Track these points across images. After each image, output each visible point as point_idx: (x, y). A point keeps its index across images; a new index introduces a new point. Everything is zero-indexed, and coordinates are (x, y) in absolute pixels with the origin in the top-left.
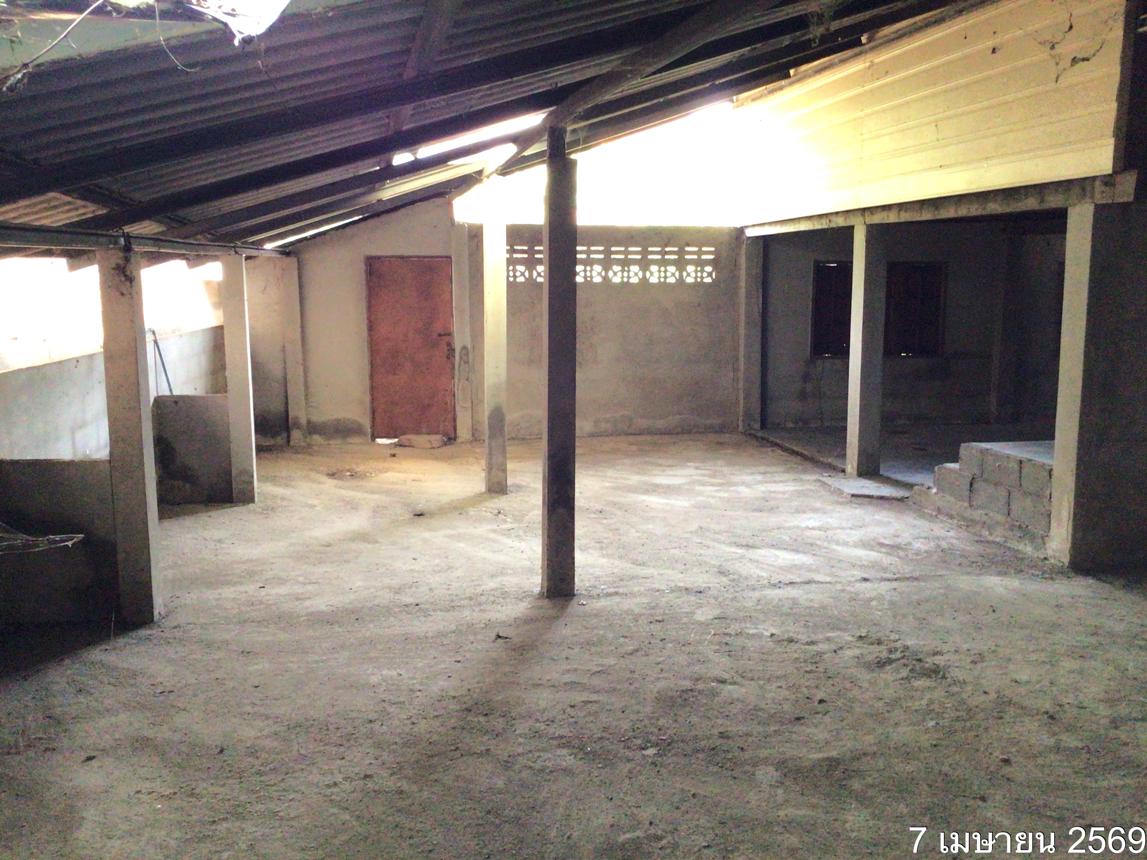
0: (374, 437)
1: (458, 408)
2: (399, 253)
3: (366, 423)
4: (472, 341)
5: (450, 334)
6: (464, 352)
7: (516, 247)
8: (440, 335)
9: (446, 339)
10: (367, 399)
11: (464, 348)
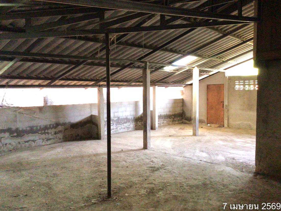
0: (207, 124)
1: (224, 119)
2: (214, 84)
3: (206, 120)
4: (228, 103)
5: (224, 102)
6: (226, 106)
7: (240, 81)
8: (221, 102)
9: (223, 103)
10: (206, 115)
11: (226, 105)
